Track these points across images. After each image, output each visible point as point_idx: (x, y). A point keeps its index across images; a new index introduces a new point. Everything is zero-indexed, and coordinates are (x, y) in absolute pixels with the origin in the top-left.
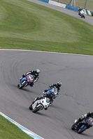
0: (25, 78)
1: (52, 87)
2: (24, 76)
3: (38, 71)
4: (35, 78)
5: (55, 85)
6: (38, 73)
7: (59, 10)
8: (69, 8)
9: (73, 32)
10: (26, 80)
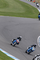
6: (21, 38)
10: (16, 42)
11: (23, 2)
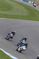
0: (9, 35)
1: (23, 39)
2: (8, 34)
3: (15, 32)
4: (13, 35)
5: (24, 39)
6: (15, 33)
7: (20, 2)
8: (24, 1)
9: (26, 11)
10: (10, 36)
11: (26, 5)
